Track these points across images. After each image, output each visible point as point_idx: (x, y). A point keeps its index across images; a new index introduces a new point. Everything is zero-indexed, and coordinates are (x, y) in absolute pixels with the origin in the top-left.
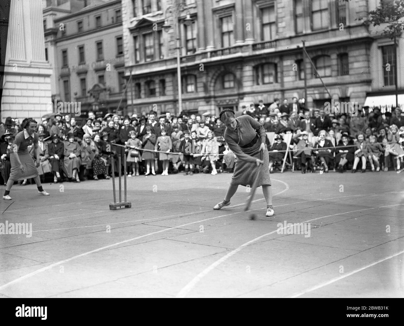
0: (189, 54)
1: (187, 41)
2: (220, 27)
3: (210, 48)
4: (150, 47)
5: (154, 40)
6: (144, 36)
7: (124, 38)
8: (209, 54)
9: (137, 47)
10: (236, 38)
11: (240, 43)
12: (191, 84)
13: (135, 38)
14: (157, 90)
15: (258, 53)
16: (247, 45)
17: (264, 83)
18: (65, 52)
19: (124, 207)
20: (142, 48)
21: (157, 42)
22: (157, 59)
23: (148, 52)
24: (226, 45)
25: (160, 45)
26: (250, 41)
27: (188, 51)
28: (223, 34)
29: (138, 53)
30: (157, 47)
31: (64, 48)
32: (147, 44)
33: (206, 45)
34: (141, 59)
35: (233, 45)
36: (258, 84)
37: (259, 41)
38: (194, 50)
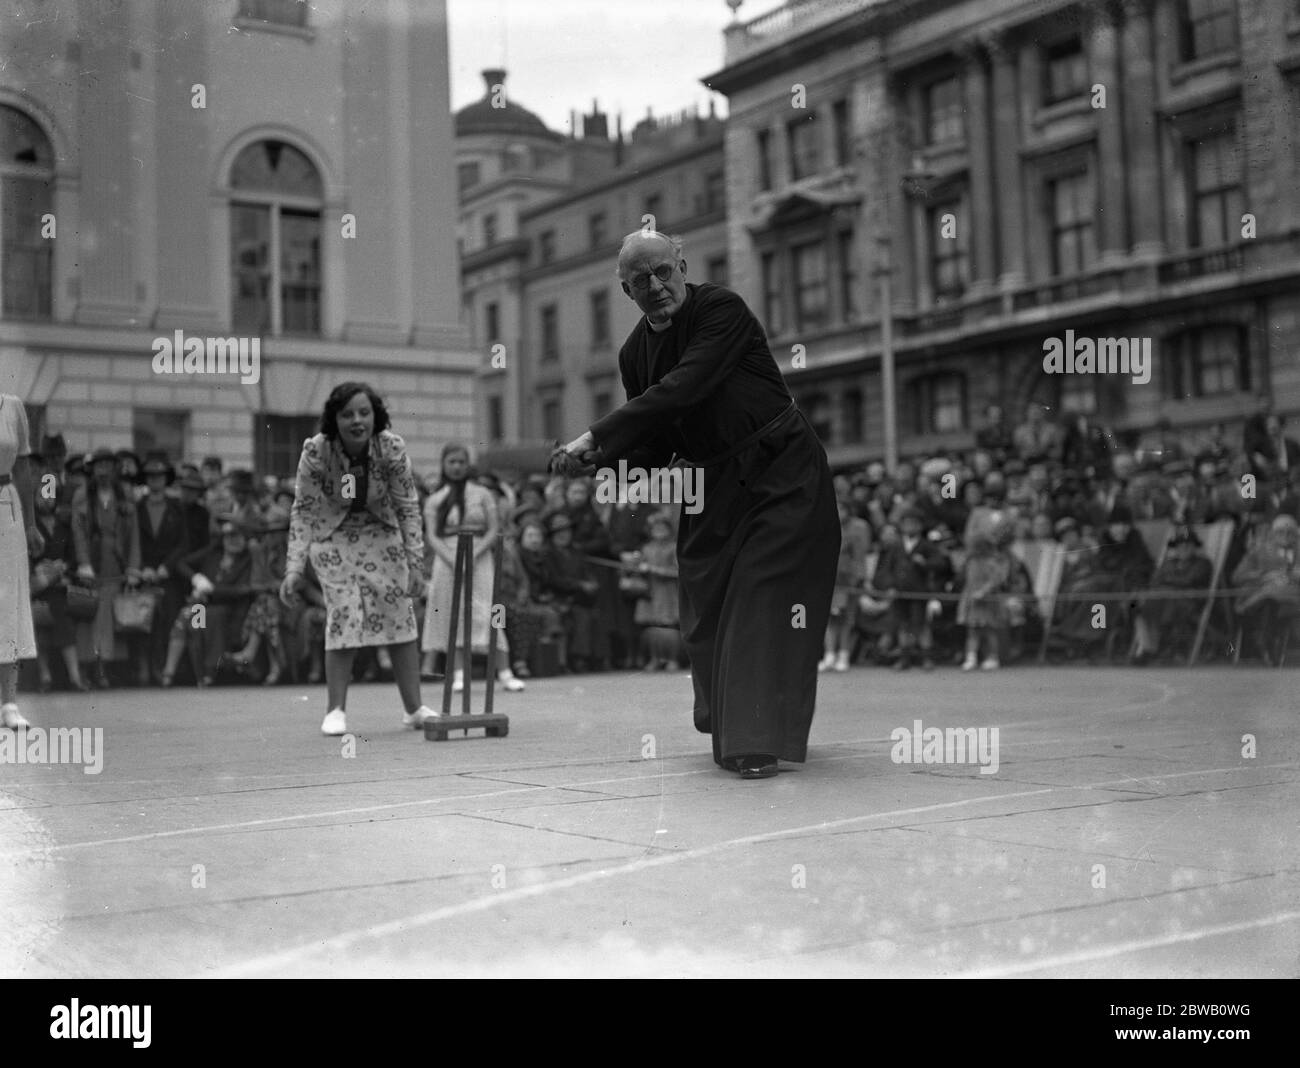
0: (944, 304)
1: (936, 261)
2: (1050, 210)
3: (1011, 283)
4: (815, 285)
5: (828, 261)
6: (797, 251)
7: (734, 260)
8: (1008, 304)
9: (774, 286)
10: (1101, 245)
11: (1114, 260)
12: (949, 403)
13: (766, 259)
14: (837, 426)
15: (1177, 290)
16: (1141, 269)
17: (1199, 393)
18: (549, 313)
19: (482, 731)
20: (788, 292)
21: (835, 267)
22: (837, 325)
23: (811, 300)
24: (1069, 270)
25: (847, 277)
26: (1148, 254)
27: (938, 292)
28: (1056, 233)
29: (776, 307)
30: (836, 284)
31: (547, 299)
32: (807, 278)
33: (998, 270)
34: (784, 325)
35: (1093, 266)
36: (1179, 396)
37: (1182, 250)
38: (959, 290)
